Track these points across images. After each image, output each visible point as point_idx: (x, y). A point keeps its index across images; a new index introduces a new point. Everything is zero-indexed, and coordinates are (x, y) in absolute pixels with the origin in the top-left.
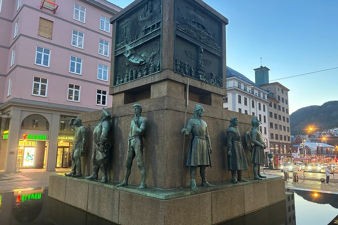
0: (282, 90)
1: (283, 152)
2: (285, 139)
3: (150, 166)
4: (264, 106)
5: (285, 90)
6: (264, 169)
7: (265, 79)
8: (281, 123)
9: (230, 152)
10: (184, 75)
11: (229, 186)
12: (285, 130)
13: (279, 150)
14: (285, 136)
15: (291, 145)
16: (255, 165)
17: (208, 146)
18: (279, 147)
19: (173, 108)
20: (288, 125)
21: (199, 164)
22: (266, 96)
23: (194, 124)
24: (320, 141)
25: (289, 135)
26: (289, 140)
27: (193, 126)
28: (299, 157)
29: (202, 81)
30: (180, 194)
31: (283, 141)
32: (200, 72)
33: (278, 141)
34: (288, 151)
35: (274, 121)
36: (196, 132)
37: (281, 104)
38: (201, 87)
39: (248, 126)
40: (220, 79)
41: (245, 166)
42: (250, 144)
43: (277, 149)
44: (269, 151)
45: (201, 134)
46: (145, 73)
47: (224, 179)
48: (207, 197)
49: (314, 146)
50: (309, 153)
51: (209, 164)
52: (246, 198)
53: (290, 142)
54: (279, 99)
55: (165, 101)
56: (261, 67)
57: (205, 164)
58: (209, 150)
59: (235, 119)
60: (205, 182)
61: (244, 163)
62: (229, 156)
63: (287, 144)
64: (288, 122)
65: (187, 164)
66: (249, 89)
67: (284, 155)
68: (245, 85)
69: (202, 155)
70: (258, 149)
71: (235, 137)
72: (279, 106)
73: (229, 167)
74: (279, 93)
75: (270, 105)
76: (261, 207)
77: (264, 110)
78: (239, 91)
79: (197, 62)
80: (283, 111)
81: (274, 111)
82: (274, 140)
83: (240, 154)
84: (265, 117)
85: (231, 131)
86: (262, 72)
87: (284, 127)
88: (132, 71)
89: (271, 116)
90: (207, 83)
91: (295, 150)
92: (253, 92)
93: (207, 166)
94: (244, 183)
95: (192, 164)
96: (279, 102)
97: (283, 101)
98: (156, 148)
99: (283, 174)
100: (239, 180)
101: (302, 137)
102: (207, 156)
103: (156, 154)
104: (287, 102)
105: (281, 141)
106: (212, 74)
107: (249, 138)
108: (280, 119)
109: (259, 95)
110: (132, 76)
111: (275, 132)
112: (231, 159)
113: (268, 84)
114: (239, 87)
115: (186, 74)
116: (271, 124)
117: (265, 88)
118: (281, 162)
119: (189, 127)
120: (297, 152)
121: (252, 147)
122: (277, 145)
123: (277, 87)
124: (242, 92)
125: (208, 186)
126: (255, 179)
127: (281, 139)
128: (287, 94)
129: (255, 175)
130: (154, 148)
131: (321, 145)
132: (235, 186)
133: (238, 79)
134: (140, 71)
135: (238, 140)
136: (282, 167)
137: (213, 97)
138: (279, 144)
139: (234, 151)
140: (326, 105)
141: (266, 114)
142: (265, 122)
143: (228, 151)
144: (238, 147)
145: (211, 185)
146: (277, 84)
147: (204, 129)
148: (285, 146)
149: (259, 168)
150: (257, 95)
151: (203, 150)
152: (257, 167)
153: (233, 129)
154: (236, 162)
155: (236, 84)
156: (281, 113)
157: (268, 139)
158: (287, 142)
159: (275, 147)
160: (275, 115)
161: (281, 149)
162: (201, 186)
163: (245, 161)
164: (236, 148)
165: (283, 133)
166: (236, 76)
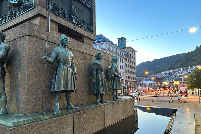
0: (133, 51)
1: (132, 86)
2: (133, 79)
3: (14, 93)
4: (123, 60)
5: (134, 51)
6: (122, 95)
7: (124, 45)
8: (132, 70)
9: (94, 80)
10: (57, 14)
11: (92, 107)
12: (133, 74)
13: (130, 85)
14: (133, 77)
15: (136, 82)
16: (114, 90)
17: (73, 73)
18: (130, 83)
19: (37, 35)
20: (135, 71)
21: (63, 89)
22: (124, 54)
23: (58, 52)
24: (151, 80)
25: (135, 77)
26: (135, 79)
27: (58, 54)
28: (140, 89)
29: (75, 24)
30: (34, 119)
31: (132, 80)
32: (73, 16)
33: (129, 80)
34: (135, 85)
35: (128, 69)
36: (60, 59)
37: (132, 59)
38: (74, 29)
39: (110, 63)
40: (91, 26)
41: (106, 91)
42: (111, 75)
43: (129, 84)
44: (125, 85)
45: (65, 62)
46: (22, 11)
47: (90, 102)
48: (69, 119)
49: (147, 83)
50: (145, 86)
51: (73, 89)
52: (106, 116)
53: (136, 81)
54: (131, 56)
55: (27, 27)
56: (122, 37)
57: (70, 89)
58: (74, 76)
59: (99, 54)
60: (70, 105)
61: (106, 88)
62: (94, 83)
63: (134, 82)
64: (135, 69)
65: (52, 90)
66: (115, 50)
67: (132, 88)
68: (113, 47)
69: (66, 81)
70: (116, 78)
71: (99, 69)
72: (131, 61)
73: (94, 92)
74: (131, 53)
75: (126, 60)
76: (117, 121)
77: (123, 63)
78: (109, 50)
79: (71, 8)
80: (133, 63)
81: (128, 63)
82: (128, 80)
83: (102, 81)
84: (123, 66)
85: (95, 63)
86: (122, 40)
87: (133, 72)
88: (12, 12)
89: (126, 66)
90: (79, 26)
91: (138, 85)
92: (117, 52)
93: (72, 91)
94: (105, 104)
95: (56, 90)
96: (131, 58)
97: (133, 58)
98: (19, 75)
99: (132, 97)
100: (101, 102)
101: (142, 78)
102: (72, 82)
103: (19, 81)
104: (135, 59)
105: (131, 80)
106: (84, 21)
107: (111, 71)
108: (131, 68)
109: (120, 54)
110: (12, 16)
111: (128, 75)
112: (95, 85)
113: (125, 48)
114: (109, 48)
115: (59, 14)
116: (126, 71)
117: (124, 50)
118: (131, 91)
119: (54, 54)
120: (139, 86)
121: (112, 77)
122: (129, 83)
123: (130, 49)
124: (111, 51)
125: (72, 108)
126: (114, 100)
127: (131, 79)
128: (135, 54)
129: (114, 97)
130: (17, 75)
131: (151, 82)
132: (97, 107)
133: (109, 43)
134: (19, 10)
135: (101, 70)
136: (131, 94)
137: (85, 40)
138: (130, 82)
139: (97, 79)
140: (154, 61)
141: (124, 65)
142: (123, 69)
143: (93, 79)
144: (101, 76)
145: (75, 107)
146: (130, 47)
147: (70, 58)
148: (133, 83)
149: (117, 92)
150: (119, 53)
151: (67, 77)
152: (115, 91)
153: (97, 62)
154: (99, 87)
155: (108, 47)
156: (131, 64)
157: (124, 79)
158: (134, 80)
159: (128, 83)
160: (129, 65)
161: (131, 84)
162: (67, 108)
163: (106, 87)
164: (99, 77)
165: (132, 76)
166: (108, 42)
